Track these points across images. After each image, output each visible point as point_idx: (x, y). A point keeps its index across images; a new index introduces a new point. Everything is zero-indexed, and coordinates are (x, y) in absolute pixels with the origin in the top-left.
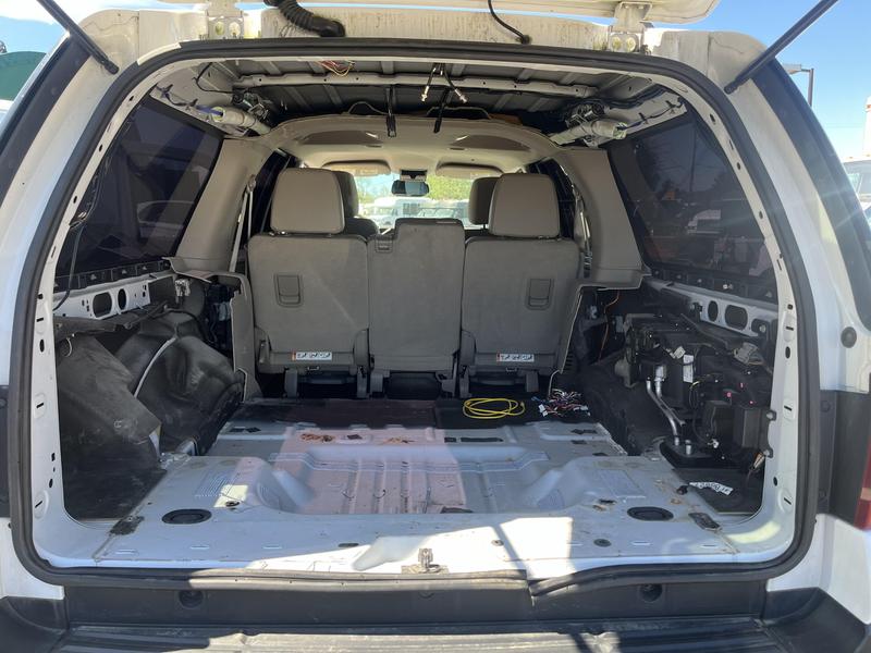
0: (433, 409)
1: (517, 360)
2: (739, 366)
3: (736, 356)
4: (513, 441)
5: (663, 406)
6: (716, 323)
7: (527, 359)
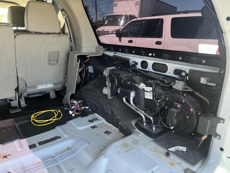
0: (14, 125)
1: (46, 87)
2: (177, 92)
3: (173, 87)
4: (66, 136)
5: (136, 109)
6: (147, 70)
7: (50, 86)
